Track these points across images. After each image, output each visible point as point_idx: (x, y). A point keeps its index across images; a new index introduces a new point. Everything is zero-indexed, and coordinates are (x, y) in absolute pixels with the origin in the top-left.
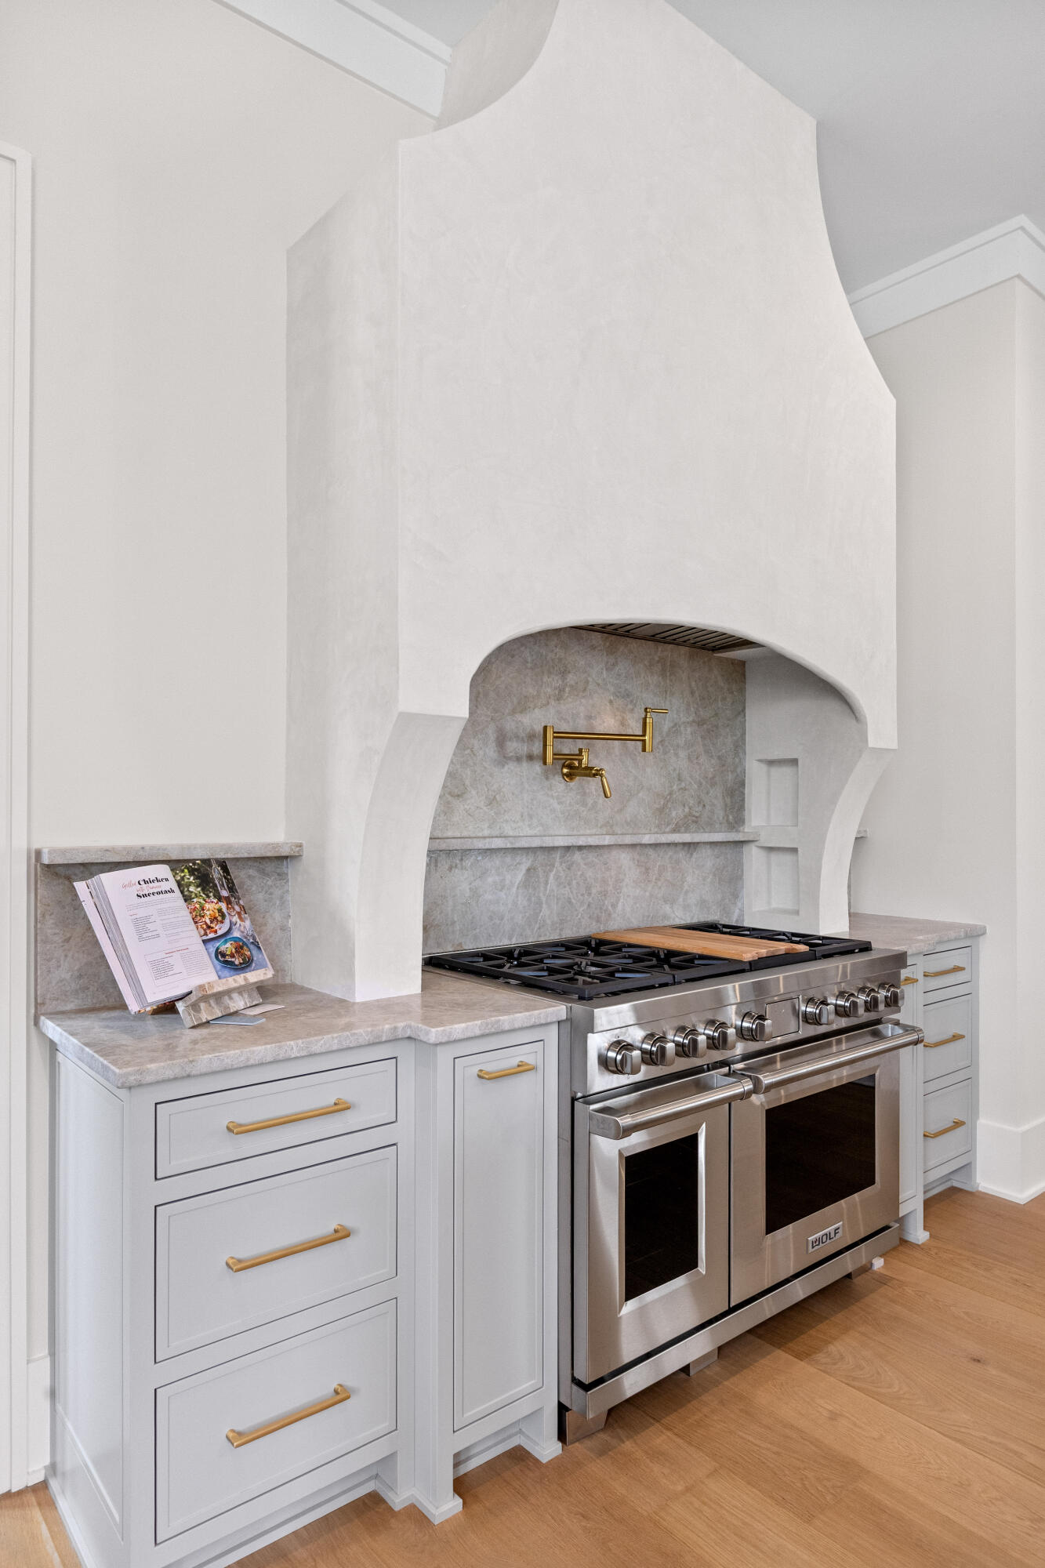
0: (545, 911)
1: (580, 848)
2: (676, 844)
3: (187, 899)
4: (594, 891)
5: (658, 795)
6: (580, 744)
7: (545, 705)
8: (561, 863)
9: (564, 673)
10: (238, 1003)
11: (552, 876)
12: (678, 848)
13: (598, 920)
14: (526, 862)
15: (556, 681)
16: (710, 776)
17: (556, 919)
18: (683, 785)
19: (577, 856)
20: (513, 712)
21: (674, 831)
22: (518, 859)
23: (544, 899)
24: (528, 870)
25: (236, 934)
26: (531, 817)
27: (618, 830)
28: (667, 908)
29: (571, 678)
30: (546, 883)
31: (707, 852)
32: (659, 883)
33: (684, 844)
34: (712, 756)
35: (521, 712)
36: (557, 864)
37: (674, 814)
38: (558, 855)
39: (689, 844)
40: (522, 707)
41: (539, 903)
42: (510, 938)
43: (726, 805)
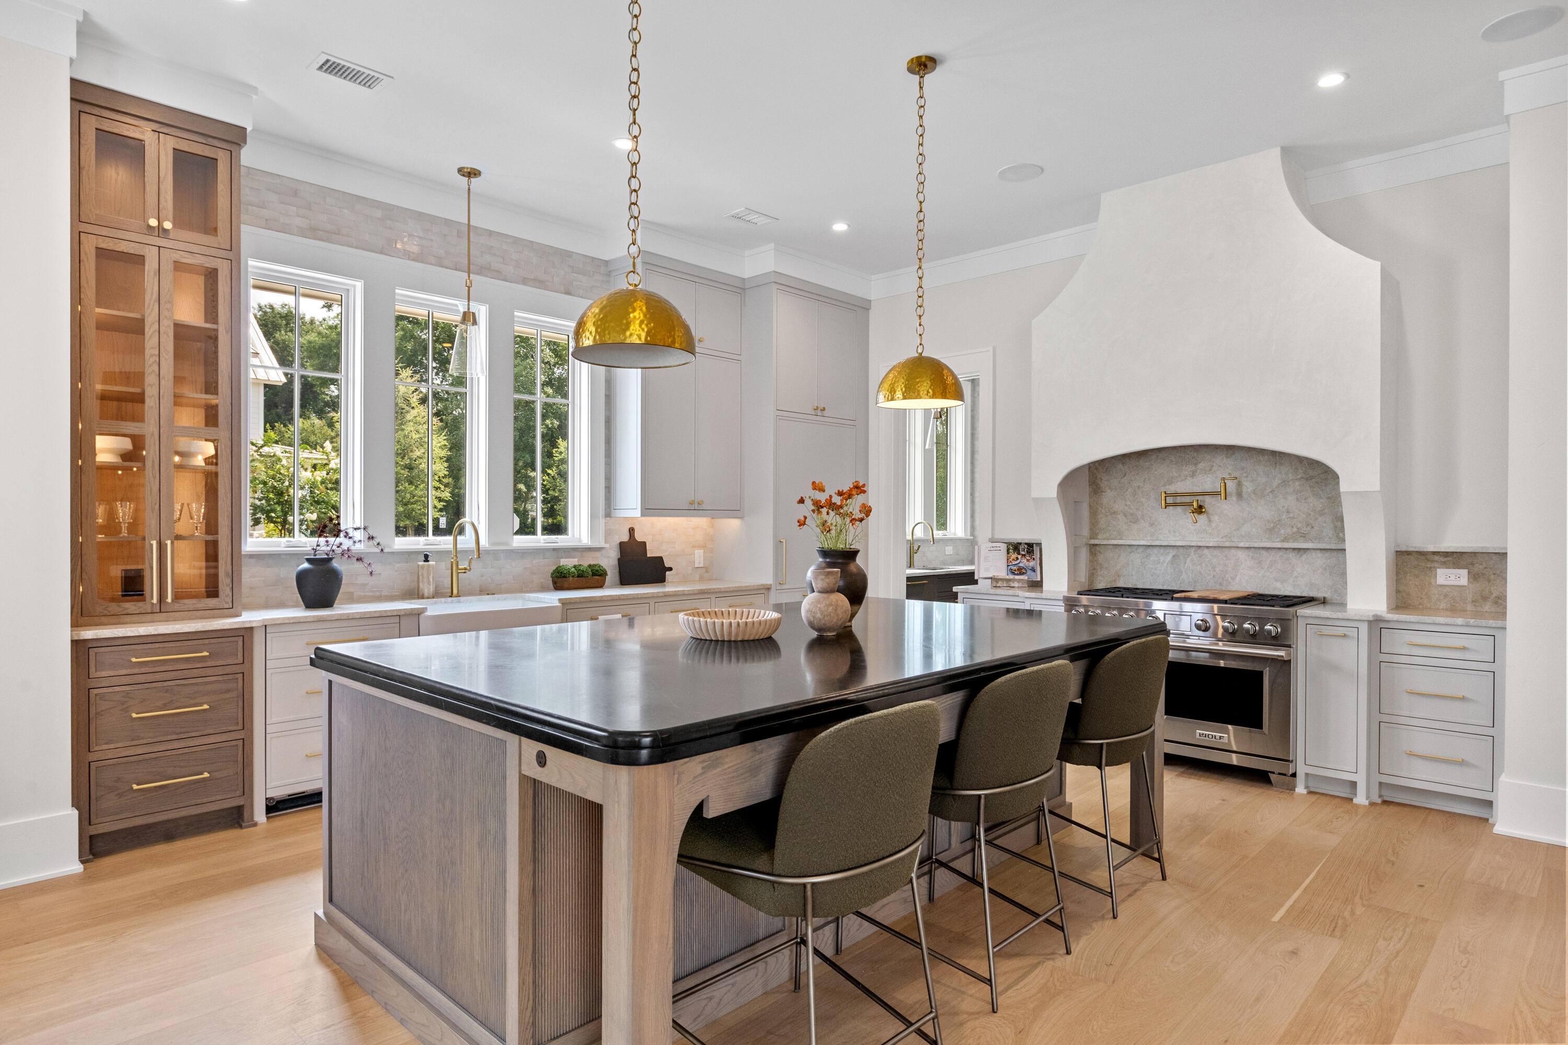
0: (1184, 576)
1: (1208, 547)
2: (1286, 549)
3: (1008, 553)
4: (1217, 569)
5: (1269, 521)
6: (1193, 498)
7: (1183, 480)
8: (1195, 554)
9: (1196, 465)
10: (1016, 584)
11: (1188, 560)
12: (1288, 551)
13: (1221, 584)
14: (1172, 552)
15: (1191, 468)
16: (1318, 509)
17: (1191, 580)
18: (1292, 515)
19: (1206, 551)
20: (1165, 485)
21: (1283, 541)
22: (1168, 551)
23: (1183, 570)
24: (1174, 556)
25: (1021, 565)
26: (1175, 532)
27: (1233, 539)
28: (1278, 585)
29: (1201, 466)
30: (1185, 563)
31: (1319, 554)
32: (1271, 570)
33: (1294, 549)
34: (1321, 498)
35: (1169, 484)
36: (1192, 554)
37: (1282, 532)
38: (1193, 550)
39: (1299, 549)
40: (1170, 482)
41: (1182, 572)
42: (1163, 585)
43: (1336, 527)
